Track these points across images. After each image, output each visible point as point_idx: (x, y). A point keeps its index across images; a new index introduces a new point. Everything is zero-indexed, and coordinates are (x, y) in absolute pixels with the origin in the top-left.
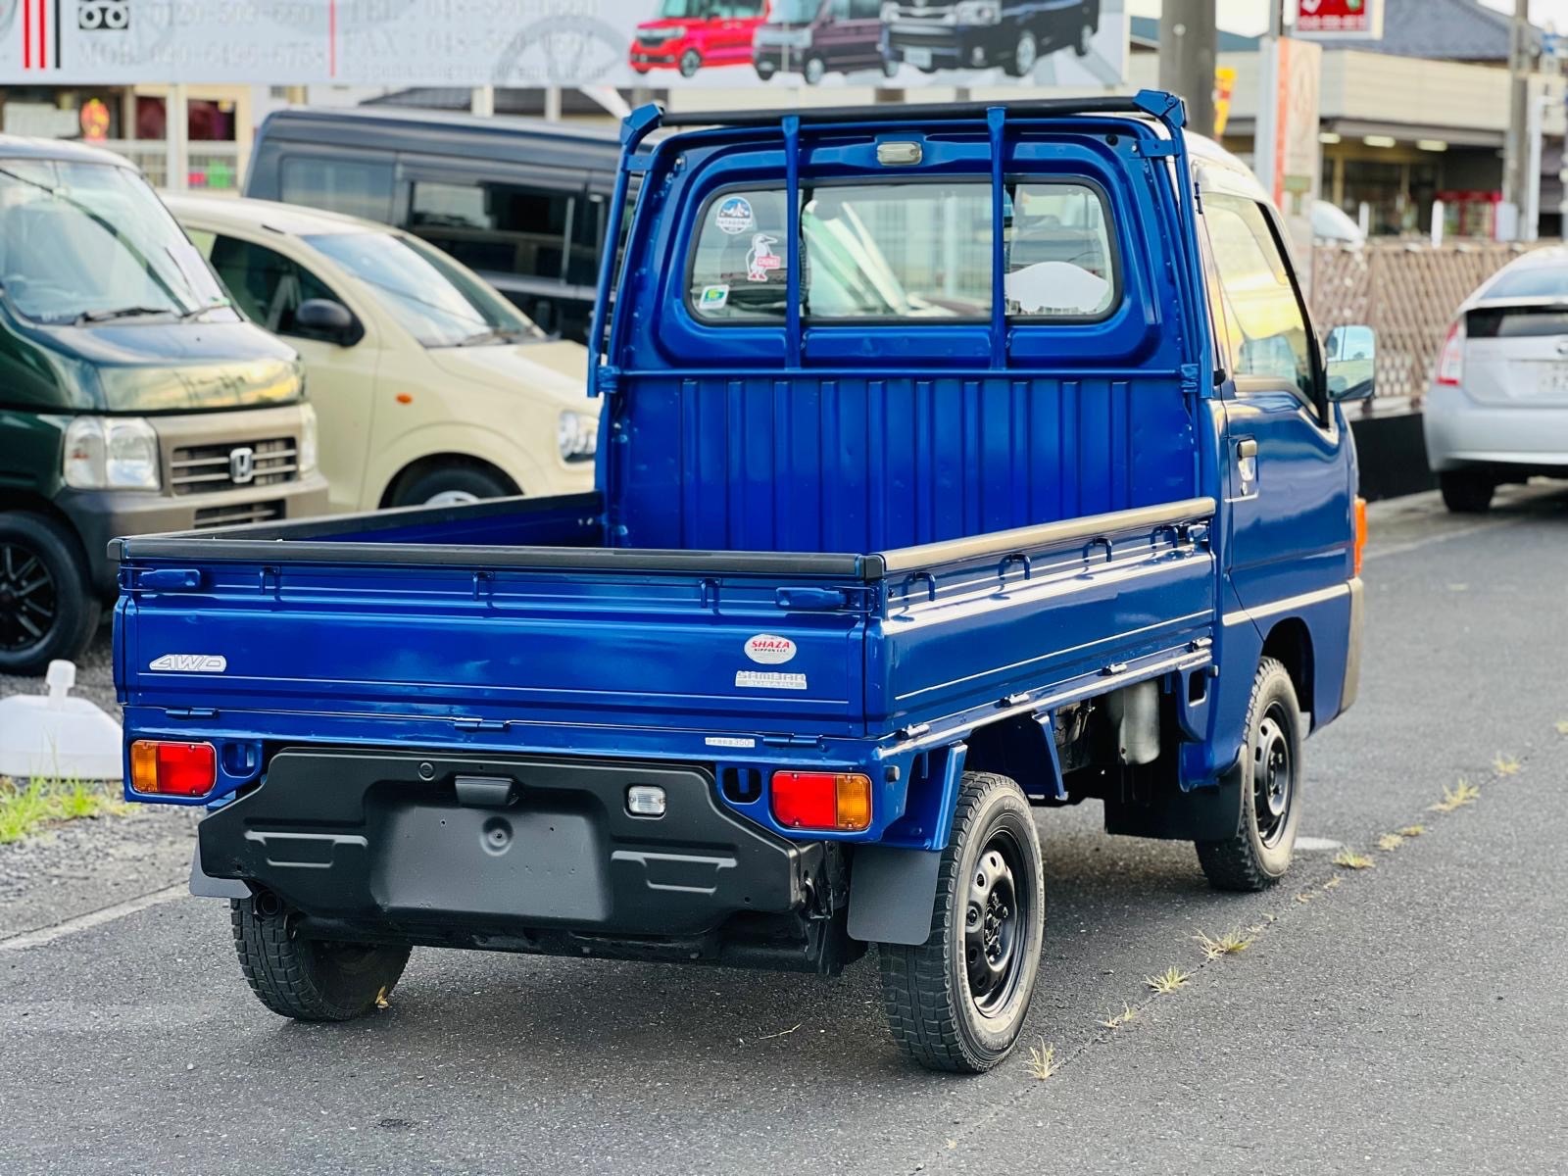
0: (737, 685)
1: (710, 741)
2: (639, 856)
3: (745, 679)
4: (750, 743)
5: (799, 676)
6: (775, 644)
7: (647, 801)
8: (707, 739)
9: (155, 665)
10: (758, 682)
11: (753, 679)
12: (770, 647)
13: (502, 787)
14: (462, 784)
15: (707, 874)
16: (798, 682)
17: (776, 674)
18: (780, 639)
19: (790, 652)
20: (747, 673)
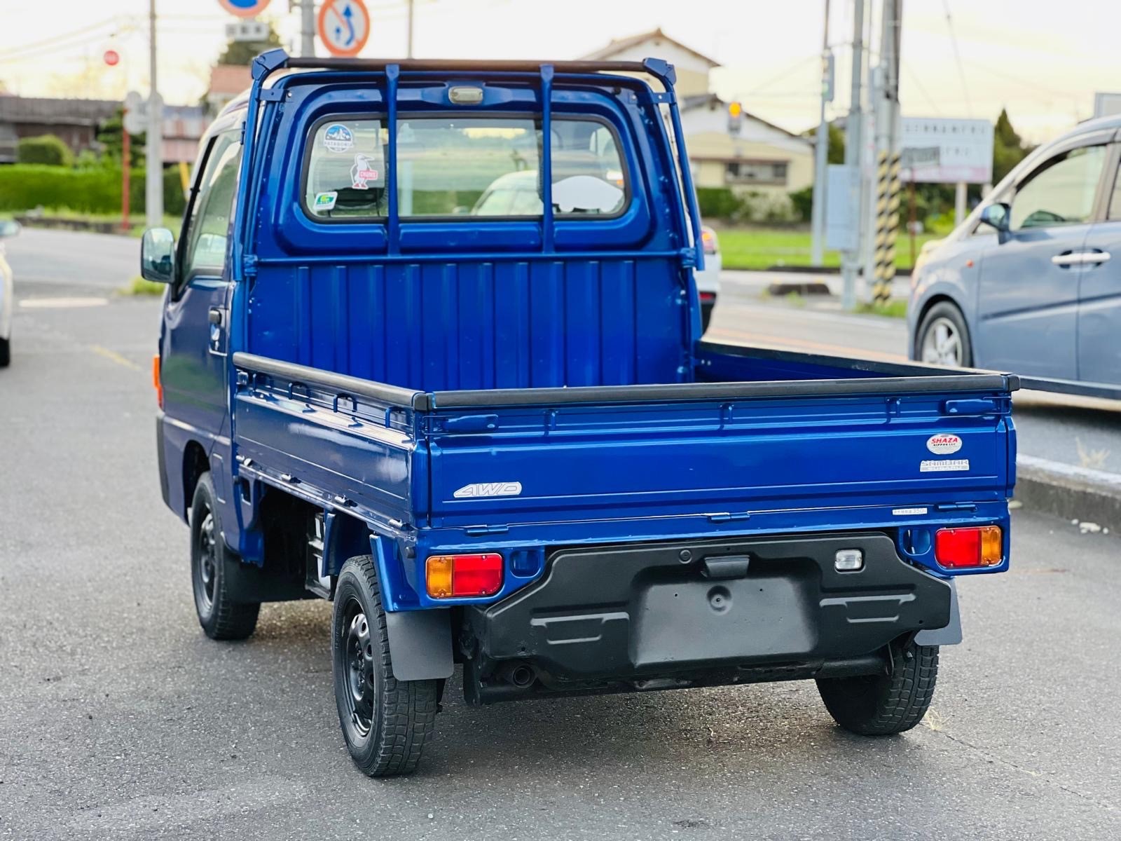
0: (921, 471)
1: (896, 512)
2: (842, 601)
3: (927, 466)
4: (924, 511)
5: (964, 461)
6: (948, 440)
7: (848, 560)
8: (894, 511)
9: (459, 494)
10: (936, 468)
11: (933, 466)
12: (945, 443)
13: (743, 562)
14: (711, 564)
15: (891, 608)
16: (963, 465)
17: (948, 461)
18: (951, 436)
19: (957, 445)
20: (928, 462)
